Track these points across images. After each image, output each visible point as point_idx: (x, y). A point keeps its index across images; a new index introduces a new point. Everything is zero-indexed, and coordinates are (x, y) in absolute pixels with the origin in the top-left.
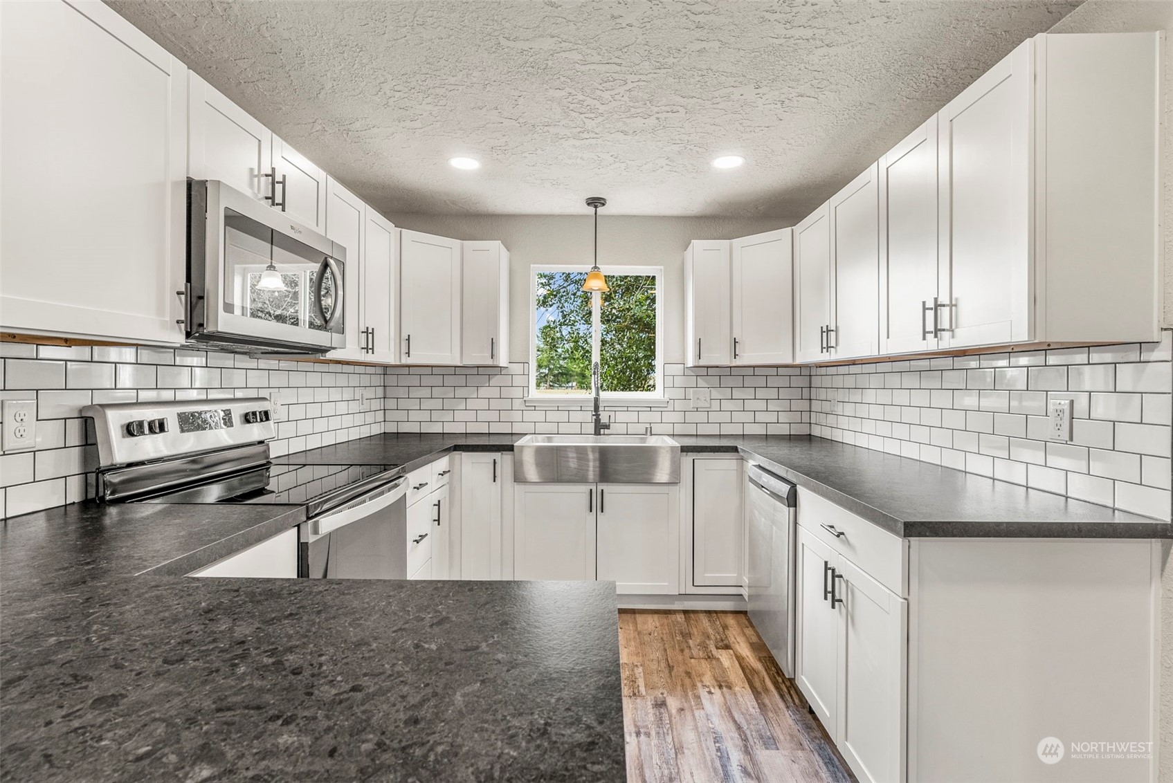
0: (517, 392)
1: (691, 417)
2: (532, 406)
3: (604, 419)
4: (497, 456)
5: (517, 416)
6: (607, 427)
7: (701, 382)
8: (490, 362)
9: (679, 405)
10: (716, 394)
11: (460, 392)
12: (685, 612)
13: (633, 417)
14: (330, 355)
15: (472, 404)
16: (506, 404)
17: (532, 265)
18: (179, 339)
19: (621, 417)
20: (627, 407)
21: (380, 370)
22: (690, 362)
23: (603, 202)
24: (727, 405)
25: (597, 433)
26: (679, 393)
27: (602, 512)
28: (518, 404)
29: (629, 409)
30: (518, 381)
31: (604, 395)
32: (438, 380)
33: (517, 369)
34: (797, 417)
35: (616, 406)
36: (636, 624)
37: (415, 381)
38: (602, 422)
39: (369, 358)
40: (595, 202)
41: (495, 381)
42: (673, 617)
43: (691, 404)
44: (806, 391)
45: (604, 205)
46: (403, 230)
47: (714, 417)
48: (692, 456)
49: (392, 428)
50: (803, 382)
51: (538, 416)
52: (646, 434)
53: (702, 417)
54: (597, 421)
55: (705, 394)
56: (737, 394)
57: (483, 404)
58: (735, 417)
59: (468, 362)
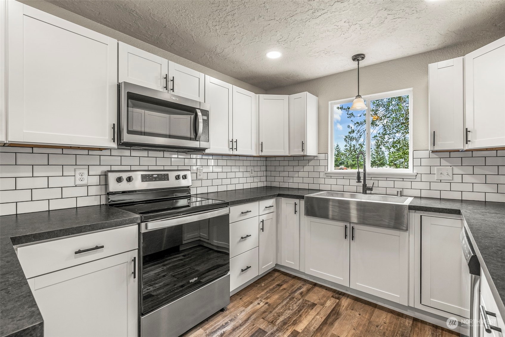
0: (322, 169)
1: (434, 186)
2: (329, 176)
3: (369, 184)
4: (297, 201)
5: (322, 181)
6: (372, 189)
7: (444, 162)
8: (302, 153)
9: (425, 178)
10: (457, 170)
11: (296, 169)
12: (415, 320)
13: (391, 184)
14: (207, 151)
15: (301, 174)
16: (316, 175)
17: (329, 102)
18: (114, 145)
19: (382, 183)
20: (387, 177)
21: (264, 159)
23: (362, 56)
24: (469, 179)
25: (364, 192)
26: (426, 170)
27: (353, 240)
28: (322, 175)
29: (388, 179)
30: (322, 163)
32: (286, 163)
33: (322, 156)
36: (371, 314)
37: (277, 163)
38: (367, 186)
39: (235, 153)
40: (358, 58)
42: (403, 320)
43: (435, 178)
45: (363, 58)
46: (260, 95)
47: (456, 187)
48: (420, 213)
49: (269, 184)
51: (333, 181)
52: (397, 195)
53: (445, 186)
54: (365, 185)
55: (447, 171)
56: (477, 170)
57: (306, 174)
58: (477, 187)
59: (292, 154)
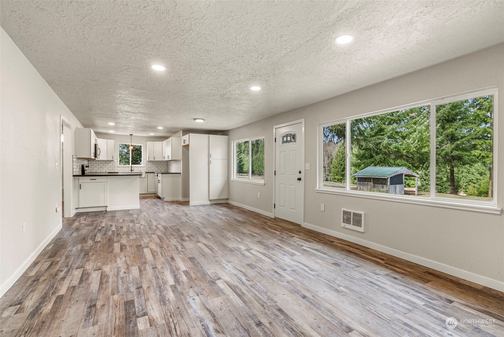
0: (115, 165)
2: (119, 167)
5: (116, 169)
6: (133, 170)
7: (150, 163)
8: (112, 160)
9: (146, 167)
10: (152, 165)
11: (104, 165)
13: (138, 169)
15: (107, 167)
16: (114, 167)
19: (136, 169)
20: (137, 167)
22: (147, 160)
23: (132, 135)
24: (154, 167)
25: (131, 171)
26: (146, 165)
28: (116, 167)
30: (116, 163)
31: (132, 165)
34: (165, 169)
35: (134, 167)
41: (111, 163)
43: (148, 167)
44: (167, 165)
47: (152, 169)
48: (147, 173)
50: (167, 163)
51: (120, 169)
53: (150, 169)
54: (131, 169)
55: (150, 165)
56: (156, 165)
58: (156, 169)
59: (108, 160)
